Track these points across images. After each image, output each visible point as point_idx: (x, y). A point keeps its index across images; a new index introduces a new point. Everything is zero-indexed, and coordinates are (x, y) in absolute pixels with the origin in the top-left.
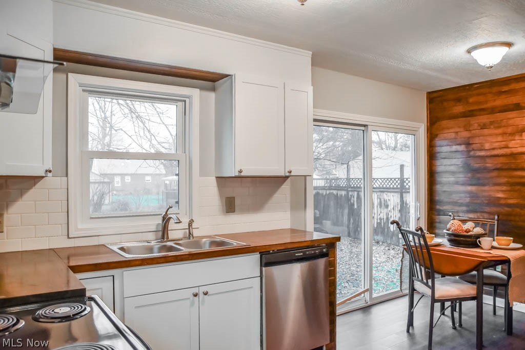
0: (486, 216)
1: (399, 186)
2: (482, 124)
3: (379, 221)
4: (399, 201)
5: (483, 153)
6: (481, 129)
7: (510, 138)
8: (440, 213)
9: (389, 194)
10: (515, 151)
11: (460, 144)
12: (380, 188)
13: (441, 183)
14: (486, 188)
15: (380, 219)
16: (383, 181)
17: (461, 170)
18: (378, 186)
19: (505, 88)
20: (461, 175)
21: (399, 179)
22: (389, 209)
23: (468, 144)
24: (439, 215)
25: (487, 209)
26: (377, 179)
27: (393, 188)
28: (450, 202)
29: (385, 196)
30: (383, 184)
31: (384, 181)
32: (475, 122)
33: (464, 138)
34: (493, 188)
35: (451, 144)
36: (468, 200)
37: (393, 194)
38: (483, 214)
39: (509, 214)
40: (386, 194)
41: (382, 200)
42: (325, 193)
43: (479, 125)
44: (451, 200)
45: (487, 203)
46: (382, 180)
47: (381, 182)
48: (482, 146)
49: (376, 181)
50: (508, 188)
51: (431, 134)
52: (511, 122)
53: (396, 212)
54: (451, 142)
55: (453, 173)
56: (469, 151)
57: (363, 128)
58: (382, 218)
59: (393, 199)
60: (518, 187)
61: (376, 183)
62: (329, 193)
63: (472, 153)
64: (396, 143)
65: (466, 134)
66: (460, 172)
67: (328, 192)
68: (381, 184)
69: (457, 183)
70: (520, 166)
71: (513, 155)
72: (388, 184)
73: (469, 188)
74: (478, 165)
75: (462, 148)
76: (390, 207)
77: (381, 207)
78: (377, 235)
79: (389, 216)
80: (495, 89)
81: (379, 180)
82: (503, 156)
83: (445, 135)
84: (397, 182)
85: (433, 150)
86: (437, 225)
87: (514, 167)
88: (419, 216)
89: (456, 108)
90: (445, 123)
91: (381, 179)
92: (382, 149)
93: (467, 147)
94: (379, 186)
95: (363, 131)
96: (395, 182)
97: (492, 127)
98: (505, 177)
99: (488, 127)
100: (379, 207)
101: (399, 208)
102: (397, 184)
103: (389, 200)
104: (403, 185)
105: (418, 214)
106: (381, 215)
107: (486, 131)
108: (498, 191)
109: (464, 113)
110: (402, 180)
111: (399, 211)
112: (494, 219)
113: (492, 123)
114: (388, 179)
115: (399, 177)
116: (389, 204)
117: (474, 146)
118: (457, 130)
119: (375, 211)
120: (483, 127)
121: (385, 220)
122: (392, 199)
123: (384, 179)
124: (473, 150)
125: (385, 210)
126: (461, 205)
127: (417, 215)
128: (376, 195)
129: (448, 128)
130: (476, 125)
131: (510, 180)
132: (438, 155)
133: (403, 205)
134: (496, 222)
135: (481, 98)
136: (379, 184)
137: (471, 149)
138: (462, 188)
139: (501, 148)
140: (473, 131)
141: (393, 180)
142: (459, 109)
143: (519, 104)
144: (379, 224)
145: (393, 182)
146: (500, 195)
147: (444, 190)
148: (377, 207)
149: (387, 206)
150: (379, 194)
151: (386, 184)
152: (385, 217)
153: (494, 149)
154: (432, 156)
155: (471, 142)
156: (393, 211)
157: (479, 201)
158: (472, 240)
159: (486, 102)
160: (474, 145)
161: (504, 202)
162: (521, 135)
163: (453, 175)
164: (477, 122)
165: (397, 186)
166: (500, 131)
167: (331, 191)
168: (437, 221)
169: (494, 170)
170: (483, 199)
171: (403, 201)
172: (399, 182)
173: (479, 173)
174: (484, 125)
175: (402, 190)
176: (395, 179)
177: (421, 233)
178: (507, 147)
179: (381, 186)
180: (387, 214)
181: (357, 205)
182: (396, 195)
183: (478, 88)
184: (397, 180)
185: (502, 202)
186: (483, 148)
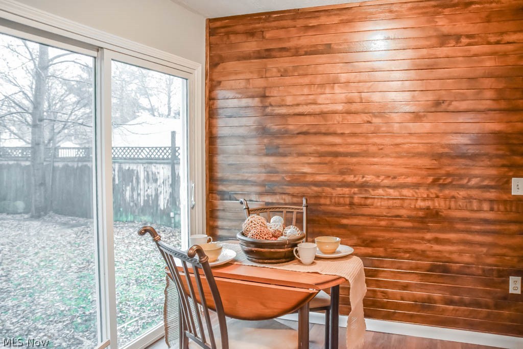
0: (288, 199)
1: (170, 157)
2: (282, 70)
3: (146, 198)
4: (170, 174)
5: (283, 111)
6: (281, 76)
7: (319, 90)
8: (223, 195)
9: (158, 166)
10: (325, 108)
11: (253, 97)
12: (147, 159)
13: (224, 152)
14: (287, 160)
15: (148, 196)
16: (150, 151)
17: (254, 133)
18: (144, 156)
19: (313, 22)
20: (254, 141)
21: (169, 148)
22: (158, 184)
23: (264, 97)
24: (223, 200)
25: (290, 190)
26: (144, 148)
27: (163, 159)
28: (238, 181)
29: (153, 168)
30: (150, 153)
31: (152, 151)
32: (274, 65)
33: (259, 88)
34: (297, 160)
35: (240, 96)
36: (263, 177)
37: (162, 166)
38: (284, 196)
39: (318, 196)
40: (155, 166)
41: (150, 173)
42: (76, 166)
43: (279, 71)
44: (240, 178)
45: (289, 181)
46: (150, 149)
47: (148, 151)
48: (283, 100)
49: (142, 151)
50: (317, 160)
51: (211, 80)
52: (320, 69)
53: (167, 186)
54: (240, 93)
55: (243, 138)
56: (265, 107)
57: (95, 54)
58: (150, 194)
59: (163, 172)
60: (328, 159)
61: (142, 153)
62: (82, 166)
63: (269, 110)
64: (170, 111)
65: (260, 83)
66: (252, 137)
67: (80, 164)
68: (148, 154)
69: (248, 152)
70: (331, 130)
71: (322, 114)
72: (157, 154)
73: (266, 160)
74: (276, 128)
75: (256, 102)
76: (160, 181)
77: (148, 181)
78: (144, 215)
79: (159, 191)
80: (300, 23)
81: (146, 149)
82: (310, 114)
83: (232, 83)
84: (167, 151)
85: (213, 104)
86: (220, 214)
87: (323, 131)
88: (193, 203)
89: (247, 44)
90: (230, 65)
91: (148, 148)
92: (154, 116)
93: (262, 102)
94: (146, 156)
95: (95, 58)
96: (165, 151)
97: (296, 74)
98: (313, 144)
99: (291, 74)
100: (146, 181)
101: (170, 182)
102: (167, 154)
103: (158, 173)
104: (175, 155)
105: (193, 199)
106: (148, 190)
107: (288, 80)
108: (303, 164)
109: (259, 52)
110: (174, 149)
111: (171, 185)
112: (301, 204)
113: (295, 68)
114: (156, 148)
115: (170, 146)
116: (158, 178)
117: (271, 100)
118: (248, 76)
119: (142, 186)
120: (284, 73)
121: (153, 197)
122: (161, 171)
123: (152, 148)
124: (271, 105)
125: (154, 185)
126: (254, 184)
127: (191, 201)
128: (142, 168)
129: (236, 73)
130: (275, 70)
131: (319, 148)
132: (220, 111)
133: (175, 178)
134: (304, 209)
135: (282, 34)
136: (146, 154)
137: (267, 104)
138: (253, 160)
139: (307, 104)
140: (270, 79)
141: (163, 149)
142: (251, 46)
143: (330, 44)
144: (146, 202)
145: (163, 151)
146: (306, 169)
147: (230, 162)
148: (144, 181)
149: (156, 181)
150: (146, 165)
151: (155, 153)
152: (154, 194)
153: (298, 105)
154: (212, 114)
155: (267, 95)
156: (162, 186)
157: (277, 179)
158: (286, 250)
159: (289, 39)
160: (272, 98)
161: (312, 180)
162: (333, 88)
163: (243, 141)
164: (277, 66)
165: (168, 156)
166: (306, 80)
167: (85, 163)
168: (220, 208)
169: (298, 134)
170: (284, 175)
171: (175, 173)
172: (170, 151)
173: (278, 138)
174: (286, 70)
175: (173, 162)
176: (165, 148)
177: (200, 258)
178: (315, 104)
179: (148, 156)
180: (156, 190)
181: (119, 180)
182: (166, 166)
183: (277, 19)
184: (167, 149)
185: (309, 179)
186: (283, 103)
